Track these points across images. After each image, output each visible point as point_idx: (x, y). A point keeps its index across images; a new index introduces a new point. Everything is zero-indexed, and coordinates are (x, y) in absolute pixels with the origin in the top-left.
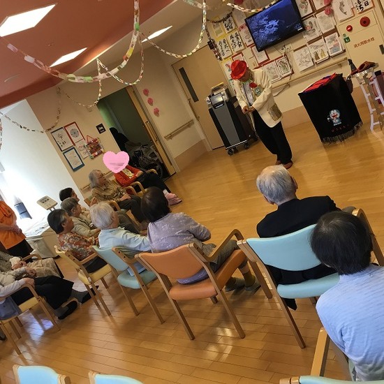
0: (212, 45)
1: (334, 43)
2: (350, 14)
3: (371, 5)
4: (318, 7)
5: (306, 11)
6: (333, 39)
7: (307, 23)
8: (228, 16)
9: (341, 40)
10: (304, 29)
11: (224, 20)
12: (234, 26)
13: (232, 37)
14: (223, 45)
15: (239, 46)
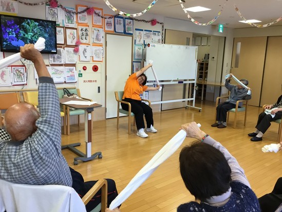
2: (88, 59)
4: (69, 43)
6: (71, 71)
9: (76, 74)
10: (56, 53)
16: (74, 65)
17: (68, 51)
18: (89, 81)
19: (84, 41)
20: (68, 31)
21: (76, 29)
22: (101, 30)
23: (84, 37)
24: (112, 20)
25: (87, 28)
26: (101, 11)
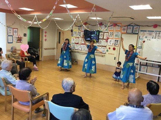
0: (72, 31)
1: (104, 50)
2: (111, 45)
3: (118, 45)
4: (105, 38)
5: (101, 37)
6: (104, 48)
7: (100, 40)
8: (80, 26)
9: (106, 50)
10: (98, 42)
11: (79, 26)
12: (80, 29)
13: (78, 32)
14: (75, 33)
15: (79, 36)
16: (106, 47)
17: (104, 41)
18: (111, 54)
19: (111, 37)
20: (105, 34)
21: (108, 33)
22: (119, 32)
23: (111, 35)
24: (126, 28)
25: (113, 32)
26: (120, 24)
